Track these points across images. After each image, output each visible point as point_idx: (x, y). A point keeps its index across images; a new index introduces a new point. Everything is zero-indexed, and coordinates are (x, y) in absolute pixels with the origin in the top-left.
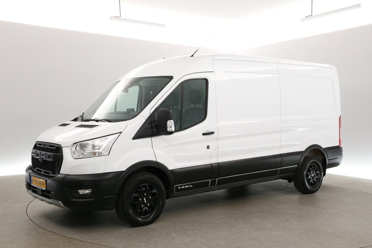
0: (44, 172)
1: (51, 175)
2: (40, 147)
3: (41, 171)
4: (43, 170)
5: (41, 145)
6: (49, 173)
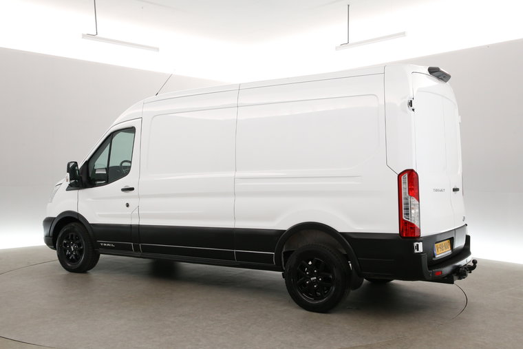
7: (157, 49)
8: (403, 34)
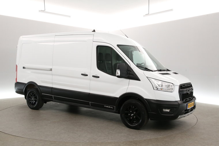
0: (189, 99)
1: (191, 98)
2: (184, 87)
3: (187, 100)
4: (188, 99)
5: (185, 85)
6: (190, 98)
7: (70, 17)
8: (172, 10)
